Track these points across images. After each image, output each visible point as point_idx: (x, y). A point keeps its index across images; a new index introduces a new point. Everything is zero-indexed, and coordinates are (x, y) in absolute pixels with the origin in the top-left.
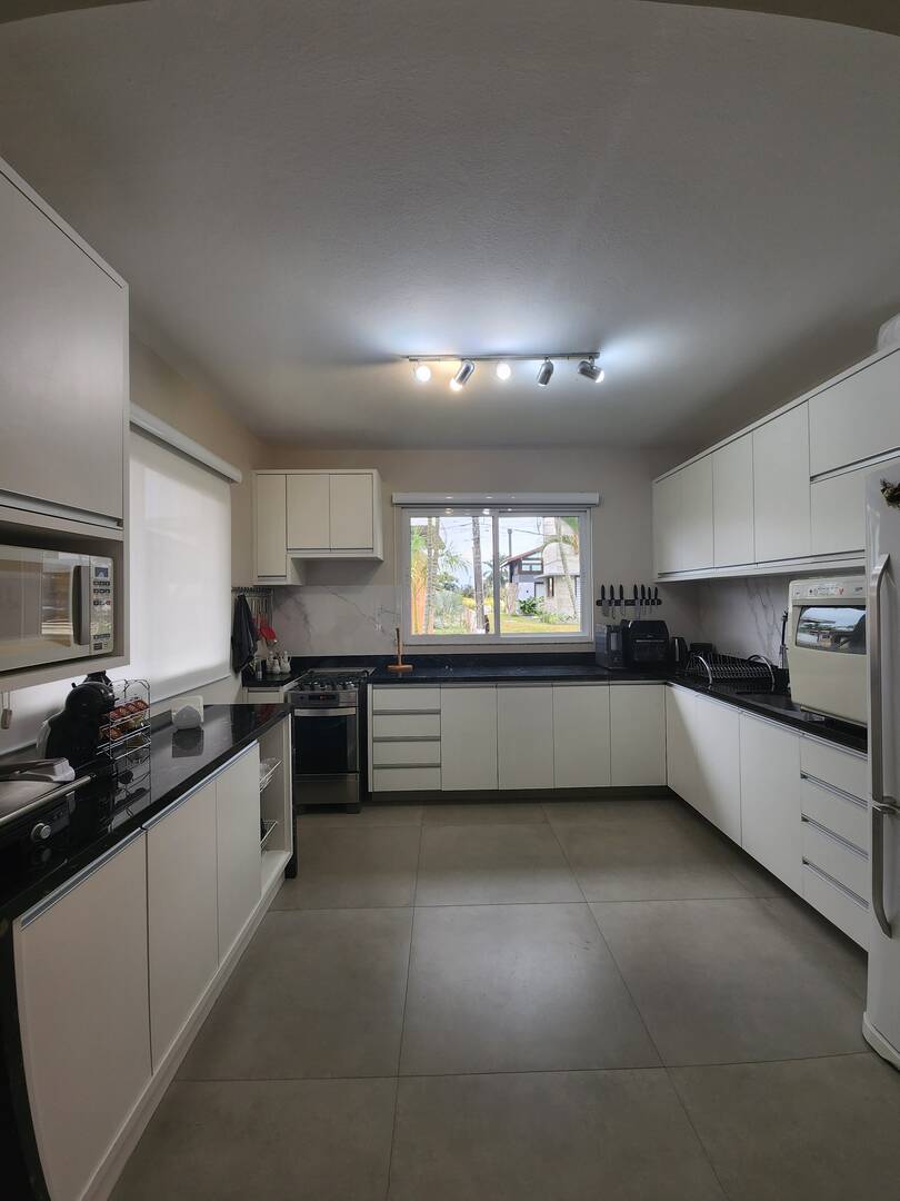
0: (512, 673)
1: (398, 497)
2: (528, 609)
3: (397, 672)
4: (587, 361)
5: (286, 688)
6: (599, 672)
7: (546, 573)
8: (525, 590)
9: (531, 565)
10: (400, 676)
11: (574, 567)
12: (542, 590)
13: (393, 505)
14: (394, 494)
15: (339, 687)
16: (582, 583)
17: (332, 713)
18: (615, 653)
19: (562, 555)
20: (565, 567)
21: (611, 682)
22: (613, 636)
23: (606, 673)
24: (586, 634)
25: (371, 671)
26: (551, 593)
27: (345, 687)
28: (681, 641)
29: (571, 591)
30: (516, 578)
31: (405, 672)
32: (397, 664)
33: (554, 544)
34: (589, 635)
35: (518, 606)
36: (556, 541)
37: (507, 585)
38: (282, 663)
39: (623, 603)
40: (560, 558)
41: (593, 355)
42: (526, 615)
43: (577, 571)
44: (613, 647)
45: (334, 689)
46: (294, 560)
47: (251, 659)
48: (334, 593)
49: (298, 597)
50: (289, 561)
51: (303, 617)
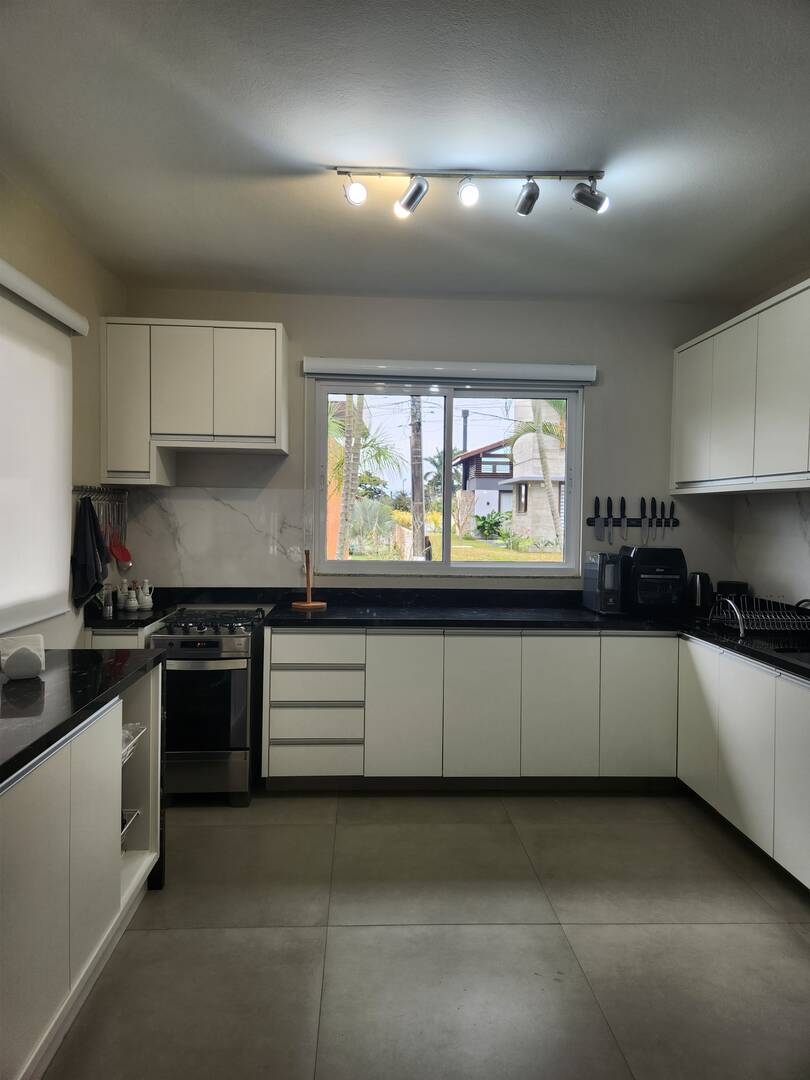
0: (464, 615)
1: (311, 364)
2: (489, 529)
3: (305, 611)
4: (588, 183)
5: (147, 630)
6: (588, 618)
7: (517, 476)
8: (484, 501)
9: (495, 464)
10: (309, 616)
11: (558, 469)
12: (509, 502)
13: (303, 374)
14: (305, 359)
15: (224, 630)
16: (569, 493)
17: (212, 665)
18: (610, 592)
19: (541, 451)
20: (545, 468)
21: (604, 632)
22: (609, 569)
23: (597, 619)
24: (572, 565)
25: (267, 609)
26: (523, 507)
27: (232, 631)
28: (705, 578)
29: (551, 503)
30: (472, 483)
31: (316, 611)
32: (305, 601)
33: (530, 436)
34: (575, 567)
35: (473, 525)
36: (534, 431)
37: (459, 493)
38: (141, 594)
39: (624, 522)
40: (538, 456)
41: (595, 174)
42: (486, 538)
43: (561, 474)
44: (608, 584)
45: (217, 632)
46: (160, 449)
47: (98, 587)
48: (217, 500)
49: (165, 502)
50: (154, 451)
51: (172, 530)
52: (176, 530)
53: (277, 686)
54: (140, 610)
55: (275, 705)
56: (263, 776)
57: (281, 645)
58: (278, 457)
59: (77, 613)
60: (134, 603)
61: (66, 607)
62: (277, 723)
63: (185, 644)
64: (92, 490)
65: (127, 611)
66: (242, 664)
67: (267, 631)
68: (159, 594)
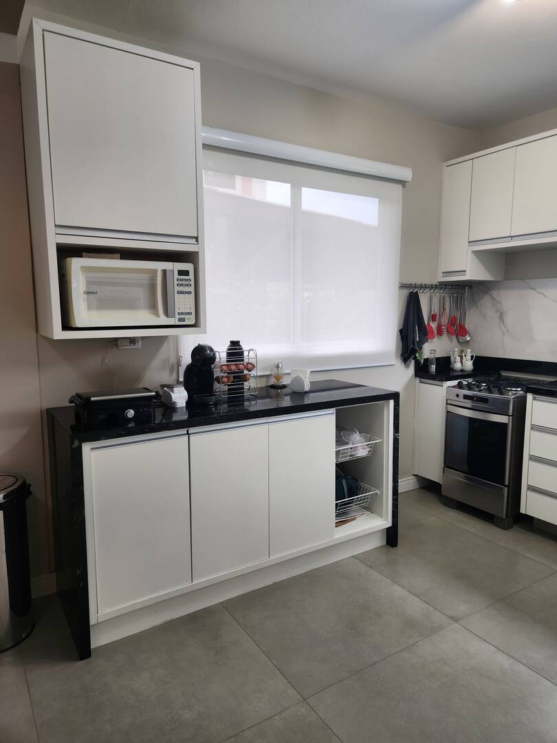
38: (464, 360)
45: (490, 391)
46: (475, 253)
47: (414, 350)
48: (533, 289)
49: (494, 293)
50: (470, 254)
51: (498, 314)
52: (501, 314)
53: (534, 443)
54: (462, 371)
55: (534, 459)
56: (522, 511)
61: (394, 361)
62: (532, 474)
63: (466, 397)
65: (454, 370)
66: (504, 419)
67: (529, 397)
68: (479, 361)
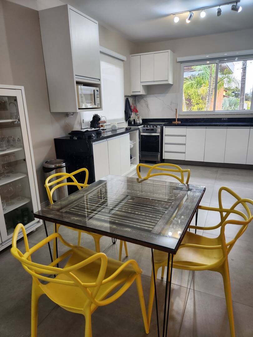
3: (175, 123)
5: (140, 127)
13: (177, 62)
14: (178, 58)
15: (155, 127)
17: (153, 134)
27: (157, 127)
31: (178, 123)
32: (176, 121)
38: (140, 120)
41: (237, 1)
45: (153, 127)
46: (143, 86)
47: (130, 117)
48: (156, 97)
49: (145, 99)
50: (141, 86)
51: (146, 105)
52: (147, 105)
53: (166, 139)
54: (139, 123)
55: (166, 144)
56: (163, 158)
57: (168, 130)
58: (169, 86)
59: (126, 123)
60: (138, 122)
61: (124, 121)
62: (166, 148)
63: (147, 130)
64: (129, 96)
65: (137, 123)
66: (158, 134)
67: (164, 127)
68: (143, 120)
